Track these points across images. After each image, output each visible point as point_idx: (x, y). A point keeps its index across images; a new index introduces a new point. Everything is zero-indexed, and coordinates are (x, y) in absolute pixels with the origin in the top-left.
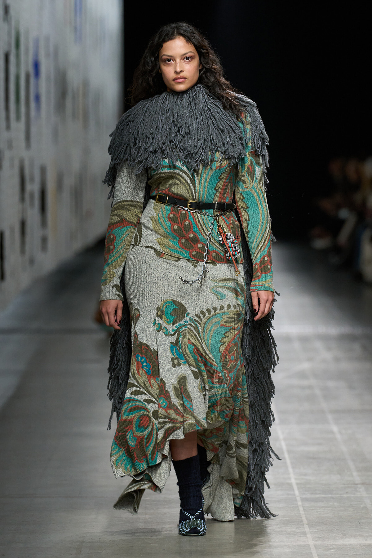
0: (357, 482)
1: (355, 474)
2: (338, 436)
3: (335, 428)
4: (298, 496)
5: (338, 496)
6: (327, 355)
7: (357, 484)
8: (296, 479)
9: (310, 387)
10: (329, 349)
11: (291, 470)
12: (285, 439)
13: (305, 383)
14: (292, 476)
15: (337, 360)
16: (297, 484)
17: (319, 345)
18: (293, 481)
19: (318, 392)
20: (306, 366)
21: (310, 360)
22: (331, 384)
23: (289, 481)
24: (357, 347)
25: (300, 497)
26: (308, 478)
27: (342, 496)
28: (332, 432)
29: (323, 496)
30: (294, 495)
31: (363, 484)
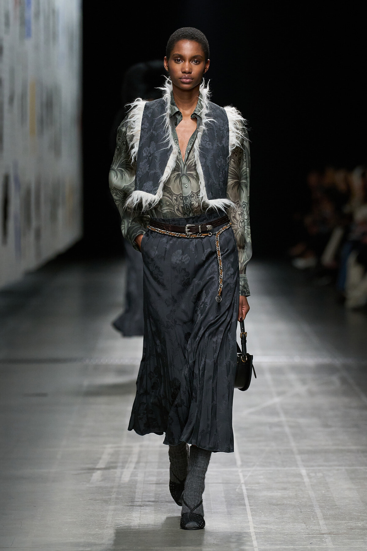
0: (323, 532)
1: (322, 522)
2: (306, 480)
3: (304, 472)
4: (256, 547)
5: (301, 547)
6: (301, 389)
7: (323, 534)
8: (254, 528)
9: (279, 425)
10: (304, 382)
11: (250, 518)
12: (246, 483)
13: (275, 420)
14: (251, 524)
15: (311, 394)
16: (256, 533)
17: (292, 377)
18: (252, 530)
19: (287, 430)
20: (276, 400)
21: (280, 394)
22: (302, 421)
23: (247, 531)
24: (335, 379)
25: (259, 549)
26: (268, 526)
27: (305, 547)
28: (300, 475)
29: (284, 547)
30: (252, 546)
31: (330, 534)
